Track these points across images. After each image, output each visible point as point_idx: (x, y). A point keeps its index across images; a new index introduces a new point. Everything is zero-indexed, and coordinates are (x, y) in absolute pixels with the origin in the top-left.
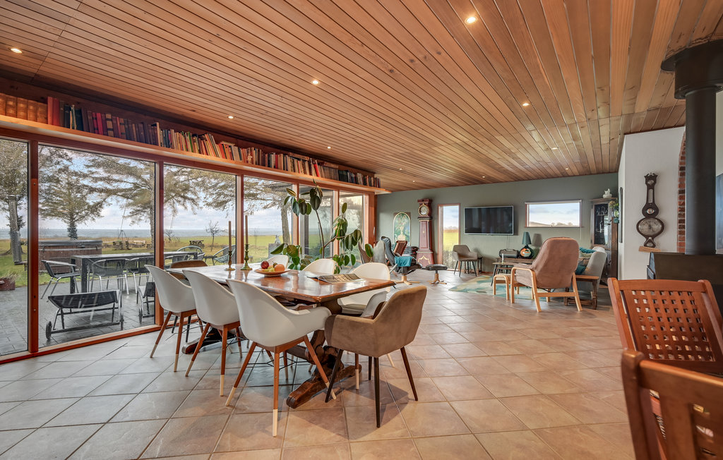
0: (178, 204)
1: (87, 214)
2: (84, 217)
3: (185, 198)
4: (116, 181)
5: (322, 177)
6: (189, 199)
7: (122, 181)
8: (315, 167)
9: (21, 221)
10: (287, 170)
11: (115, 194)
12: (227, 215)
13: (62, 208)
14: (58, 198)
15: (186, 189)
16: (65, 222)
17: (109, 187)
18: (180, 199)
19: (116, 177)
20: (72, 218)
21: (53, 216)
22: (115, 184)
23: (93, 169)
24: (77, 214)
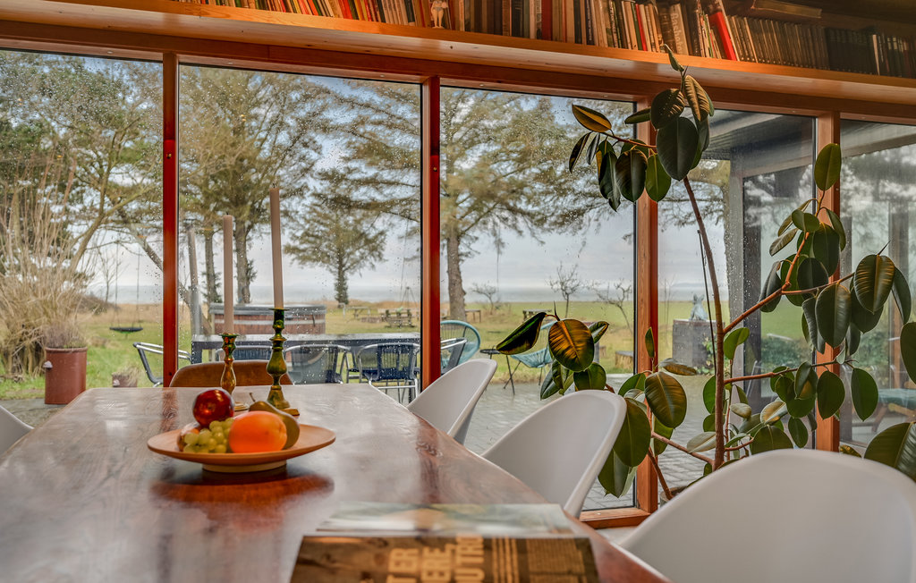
0: (502, 226)
1: (363, 257)
2: (358, 262)
3: (513, 210)
4: (389, 183)
5: (746, 57)
6: (523, 213)
7: (398, 184)
8: (716, 26)
9: (251, 269)
10: (591, 42)
11: (386, 211)
12: (584, 244)
13: (327, 246)
14: (322, 228)
15: (516, 190)
16: (331, 270)
17: (379, 198)
18: (506, 214)
19: (386, 175)
20: (341, 265)
21: (314, 260)
22: (387, 191)
23: (353, 165)
24: (349, 255)
